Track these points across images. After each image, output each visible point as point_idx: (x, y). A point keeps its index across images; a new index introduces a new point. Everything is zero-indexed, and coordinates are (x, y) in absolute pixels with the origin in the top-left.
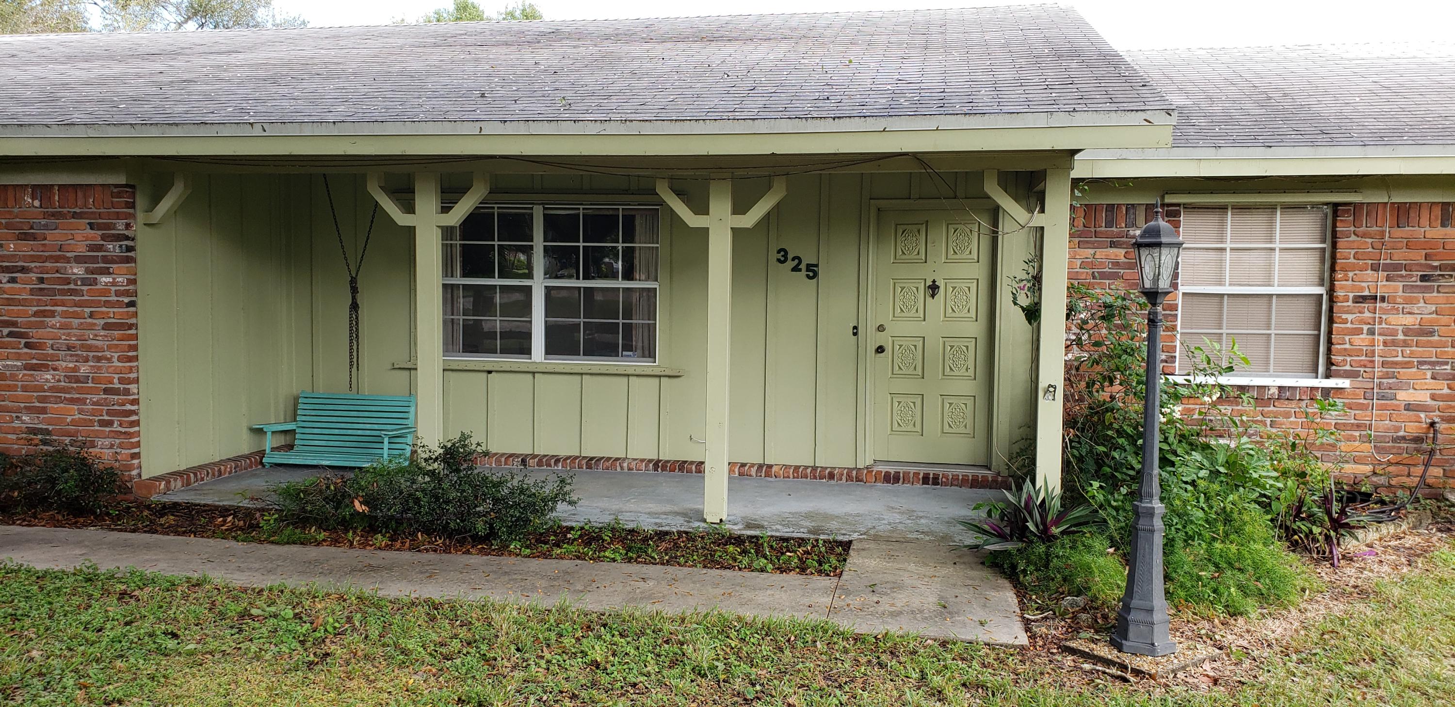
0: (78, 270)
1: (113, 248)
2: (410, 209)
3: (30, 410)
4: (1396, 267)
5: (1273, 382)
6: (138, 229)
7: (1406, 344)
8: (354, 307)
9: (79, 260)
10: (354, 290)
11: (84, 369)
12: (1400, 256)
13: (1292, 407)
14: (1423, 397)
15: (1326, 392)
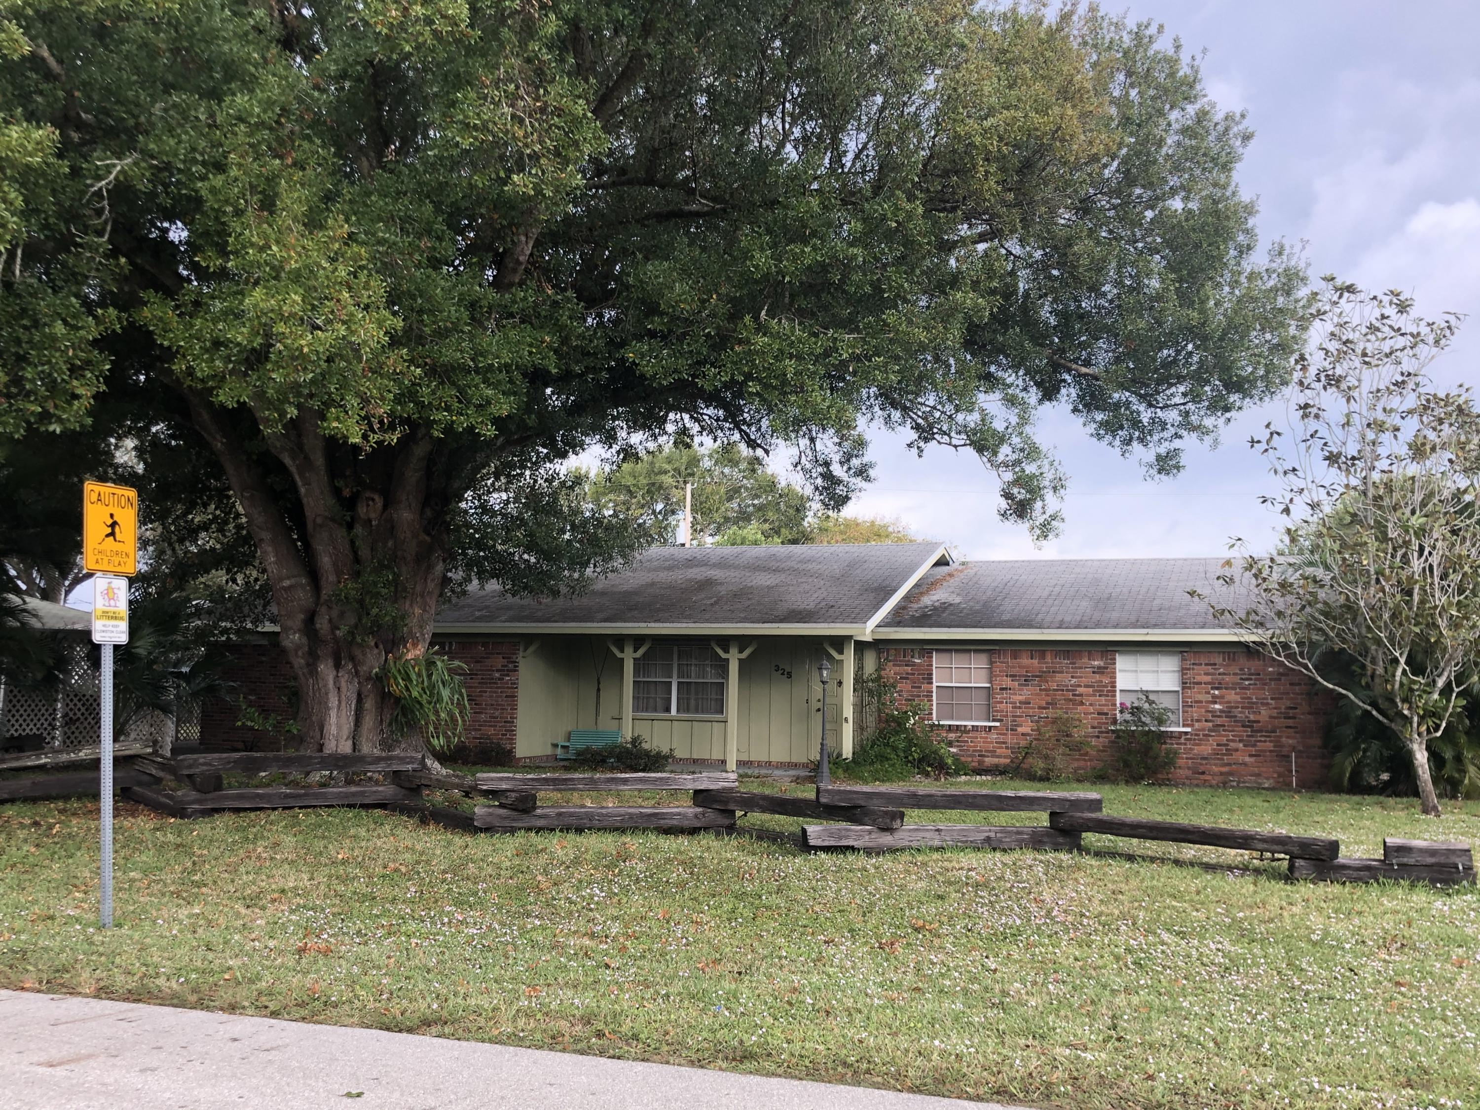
0: (497, 675)
1: (511, 666)
2: (622, 651)
3: (475, 730)
4: (1015, 676)
5: (969, 723)
6: (520, 659)
7: (1020, 708)
8: (599, 690)
9: (498, 671)
10: (599, 683)
11: (497, 713)
12: (1015, 671)
13: (978, 734)
14: (1027, 730)
15: (990, 727)
